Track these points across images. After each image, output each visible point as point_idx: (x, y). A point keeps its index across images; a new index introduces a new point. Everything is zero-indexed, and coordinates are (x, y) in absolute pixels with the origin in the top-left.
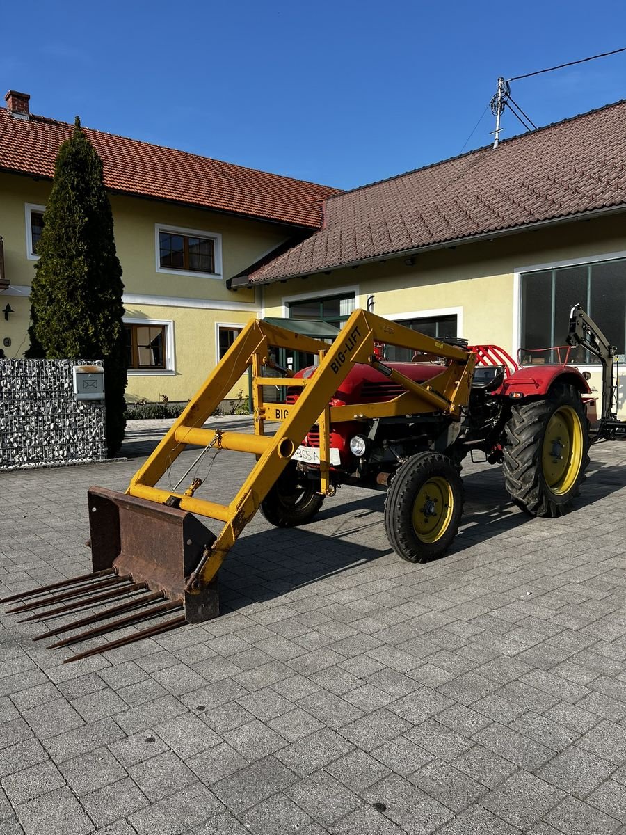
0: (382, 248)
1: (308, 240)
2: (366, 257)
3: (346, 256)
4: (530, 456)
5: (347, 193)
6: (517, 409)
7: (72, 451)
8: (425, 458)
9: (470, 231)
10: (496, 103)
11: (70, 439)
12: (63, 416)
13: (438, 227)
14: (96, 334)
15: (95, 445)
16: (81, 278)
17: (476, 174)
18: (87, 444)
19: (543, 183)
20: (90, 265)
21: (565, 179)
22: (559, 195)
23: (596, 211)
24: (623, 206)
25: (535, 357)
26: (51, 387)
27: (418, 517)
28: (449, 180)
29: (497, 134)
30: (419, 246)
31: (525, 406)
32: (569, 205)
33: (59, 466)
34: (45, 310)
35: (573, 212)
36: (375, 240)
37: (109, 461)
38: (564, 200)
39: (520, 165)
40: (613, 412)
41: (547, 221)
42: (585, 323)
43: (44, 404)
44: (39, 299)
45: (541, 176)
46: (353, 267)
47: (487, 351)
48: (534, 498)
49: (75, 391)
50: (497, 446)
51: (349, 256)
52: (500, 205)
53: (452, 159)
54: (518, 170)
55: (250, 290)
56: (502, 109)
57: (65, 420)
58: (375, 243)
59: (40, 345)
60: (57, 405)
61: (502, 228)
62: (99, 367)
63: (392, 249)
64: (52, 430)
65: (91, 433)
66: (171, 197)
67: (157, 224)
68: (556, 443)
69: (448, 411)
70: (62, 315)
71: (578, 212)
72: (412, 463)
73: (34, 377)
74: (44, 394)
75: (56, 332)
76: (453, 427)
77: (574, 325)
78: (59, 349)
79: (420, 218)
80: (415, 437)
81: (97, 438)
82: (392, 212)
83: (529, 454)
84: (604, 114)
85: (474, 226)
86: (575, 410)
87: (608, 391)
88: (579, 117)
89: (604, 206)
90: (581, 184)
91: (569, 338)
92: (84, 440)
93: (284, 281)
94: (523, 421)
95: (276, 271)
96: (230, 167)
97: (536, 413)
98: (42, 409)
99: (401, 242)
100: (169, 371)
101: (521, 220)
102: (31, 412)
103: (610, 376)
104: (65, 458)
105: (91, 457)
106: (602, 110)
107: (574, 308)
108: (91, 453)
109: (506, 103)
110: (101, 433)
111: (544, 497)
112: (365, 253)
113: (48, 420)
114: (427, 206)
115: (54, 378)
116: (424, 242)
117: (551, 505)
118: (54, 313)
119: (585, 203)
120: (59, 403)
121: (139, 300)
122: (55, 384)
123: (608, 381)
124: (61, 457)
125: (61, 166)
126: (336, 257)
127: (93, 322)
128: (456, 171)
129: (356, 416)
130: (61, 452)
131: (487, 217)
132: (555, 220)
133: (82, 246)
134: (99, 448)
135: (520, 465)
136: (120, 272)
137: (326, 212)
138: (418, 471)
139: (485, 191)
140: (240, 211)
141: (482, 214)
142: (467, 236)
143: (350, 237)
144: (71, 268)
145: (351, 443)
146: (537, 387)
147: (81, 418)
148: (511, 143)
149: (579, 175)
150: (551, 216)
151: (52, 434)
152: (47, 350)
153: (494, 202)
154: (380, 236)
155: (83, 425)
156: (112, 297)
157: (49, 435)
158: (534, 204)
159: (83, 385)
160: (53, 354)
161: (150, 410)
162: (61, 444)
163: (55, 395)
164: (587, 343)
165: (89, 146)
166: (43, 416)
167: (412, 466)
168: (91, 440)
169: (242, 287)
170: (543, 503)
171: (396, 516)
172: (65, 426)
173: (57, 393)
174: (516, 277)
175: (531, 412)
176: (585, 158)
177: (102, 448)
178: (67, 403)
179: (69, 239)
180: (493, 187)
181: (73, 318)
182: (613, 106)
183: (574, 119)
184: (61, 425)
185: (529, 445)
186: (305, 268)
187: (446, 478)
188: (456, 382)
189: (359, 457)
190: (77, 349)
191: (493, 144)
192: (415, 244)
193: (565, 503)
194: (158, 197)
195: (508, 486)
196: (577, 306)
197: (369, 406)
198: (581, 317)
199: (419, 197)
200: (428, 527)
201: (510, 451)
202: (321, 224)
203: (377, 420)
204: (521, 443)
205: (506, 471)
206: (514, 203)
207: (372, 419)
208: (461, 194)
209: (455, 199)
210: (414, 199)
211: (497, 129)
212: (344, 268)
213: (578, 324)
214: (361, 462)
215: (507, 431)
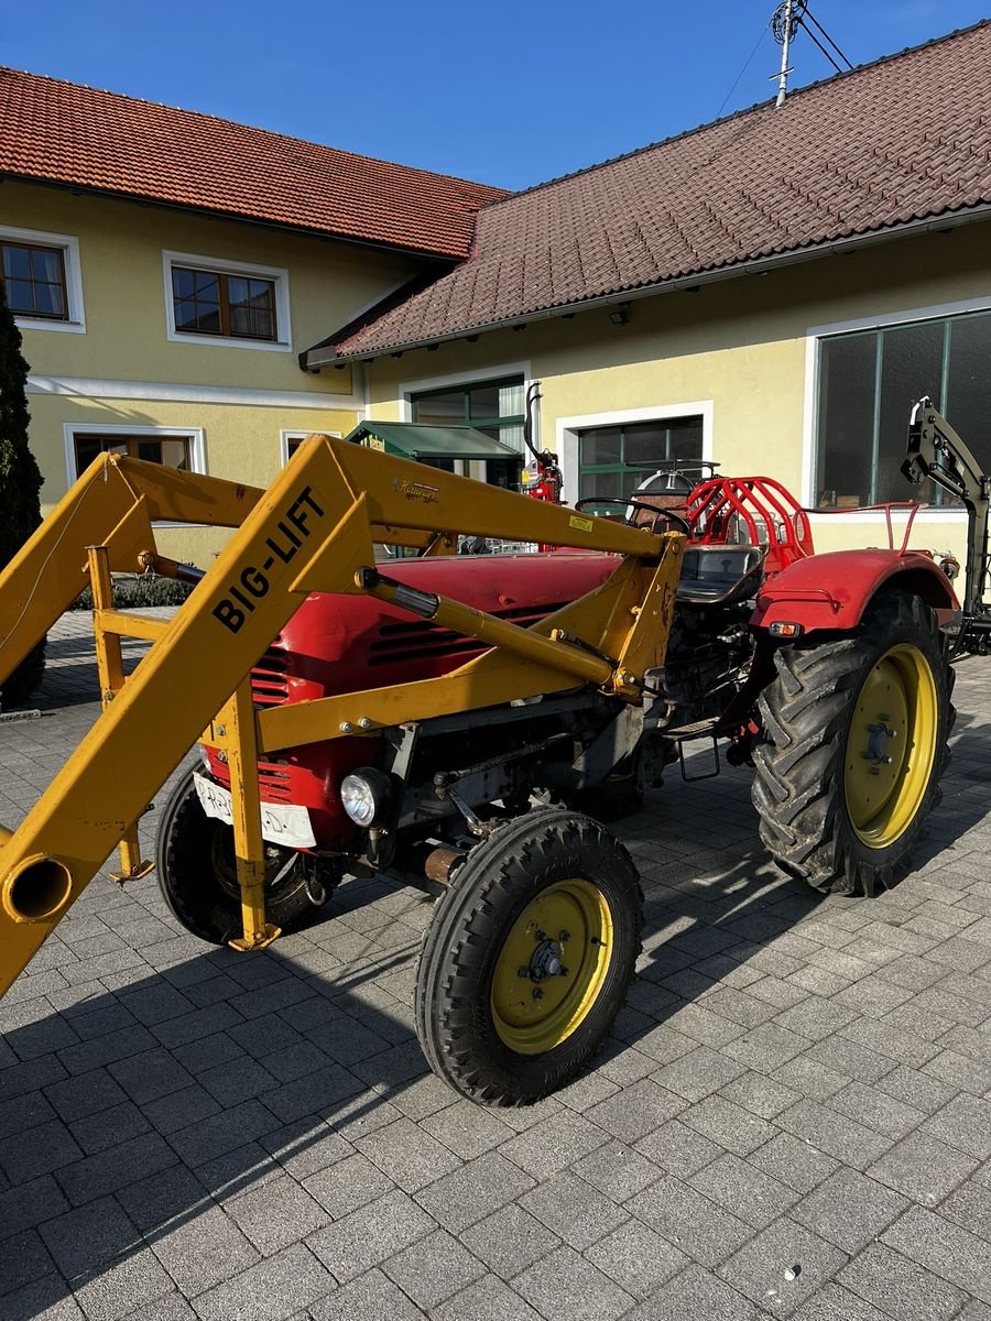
0: (566, 290)
1: (444, 279)
2: (537, 309)
3: (505, 306)
4: (816, 774)
5: (518, 195)
6: (788, 660)
8: (528, 840)
9: (725, 256)
10: (781, 21)
13: (668, 250)
17: (743, 153)
19: (863, 164)
21: (907, 153)
22: (894, 183)
23: (965, 211)
25: (842, 495)
27: (511, 990)
28: (694, 166)
29: (783, 79)
30: (631, 287)
31: (806, 653)
32: (913, 201)
35: (920, 215)
36: (557, 278)
38: (904, 191)
39: (822, 133)
40: (984, 602)
41: (870, 234)
42: (939, 434)
45: (862, 150)
46: (517, 328)
47: (751, 488)
48: (824, 864)
50: (746, 727)
51: (508, 308)
52: (782, 206)
53: (703, 129)
54: (818, 142)
55: (341, 371)
56: (792, 32)
58: (555, 282)
61: (785, 249)
63: (585, 293)
66: (199, 202)
67: (165, 252)
68: (880, 729)
69: (610, 687)
71: (930, 213)
76: (629, 718)
77: (917, 439)
79: (639, 235)
80: (532, 748)
82: (592, 225)
83: (815, 767)
84: (977, 36)
85: (733, 247)
86: (923, 652)
87: (977, 563)
88: (932, 43)
89: (980, 202)
90: (937, 162)
91: (907, 465)
93: (398, 354)
94: (802, 689)
95: (384, 336)
96: (313, 149)
97: (831, 671)
99: (602, 280)
101: (821, 233)
103: (983, 534)
106: (974, 29)
107: (918, 405)
109: (800, 20)
111: (847, 862)
112: (537, 301)
114: (653, 213)
116: (640, 279)
117: (862, 873)
119: (943, 197)
121: (139, 393)
123: (978, 542)
126: (486, 310)
128: (709, 149)
129: (343, 726)
131: (757, 230)
132: (886, 230)
135: (793, 793)
137: (481, 230)
138: (506, 881)
139: (757, 182)
140: (318, 226)
141: (749, 223)
142: (720, 267)
143: (514, 272)
145: (343, 793)
146: (836, 611)
148: (808, 96)
149: (932, 145)
150: (877, 224)
153: (772, 201)
154: (566, 270)
158: (847, 201)
161: (162, 589)
164: (939, 472)
167: (488, 867)
169: (326, 365)
170: (844, 874)
171: (441, 1013)
174: (810, 344)
175: (821, 667)
176: (943, 114)
180: (771, 175)
183: (923, 48)
185: (813, 749)
186: (432, 330)
187: (590, 880)
188: (634, 610)
189: (367, 829)
191: (776, 97)
192: (624, 282)
193: (893, 864)
194: (162, 199)
195: (764, 835)
196: (923, 400)
197: (386, 695)
198: (930, 422)
199: (640, 197)
200: (542, 1008)
201: (769, 757)
202: (469, 250)
203: (410, 729)
204: (796, 742)
205: (760, 804)
206: (809, 200)
207: (396, 727)
208: (715, 189)
209: (702, 199)
210: (630, 202)
211: (784, 69)
212: (497, 330)
213: (925, 436)
214: (372, 835)
215: (764, 710)
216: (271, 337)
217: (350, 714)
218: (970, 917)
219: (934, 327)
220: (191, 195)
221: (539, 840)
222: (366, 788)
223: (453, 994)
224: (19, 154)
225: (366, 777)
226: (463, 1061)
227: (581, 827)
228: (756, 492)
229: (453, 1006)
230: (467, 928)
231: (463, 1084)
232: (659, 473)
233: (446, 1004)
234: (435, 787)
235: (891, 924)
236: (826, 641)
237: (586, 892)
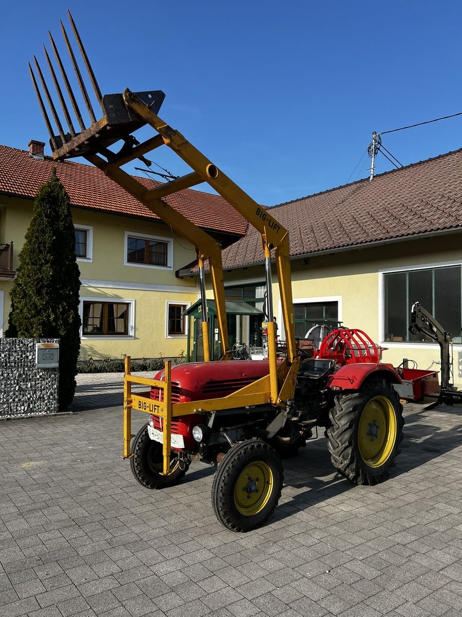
1: (235, 243)
3: (259, 256)
6: (338, 400)
7: (31, 407)
8: (246, 447)
9: (344, 243)
10: (371, 149)
11: (30, 398)
12: (26, 380)
13: (323, 238)
14: (55, 319)
15: (49, 402)
16: (47, 279)
17: (355, 199)
18: (44, 401)
19: (399, 209)
20: (55, 270)
21: (415, 206)
22: (409, 218)
23: (433, 232)
24: (459, 228)
25: (395, 335)
26: (18, 359)
27: (240, 495)
28: (336, 203)
29: (372, 170)
30: (308, 252)
31: (344, 397)
32: (415, 226)
33: (19, 419)
34: (20, 302)
35: (416, 232)
37: (59, 415)
38: (412, 222)
39: (385, 194)
40: (449, 383)
41: (398, 238)
42: (424, 316)
43: (12, 371)
44: (16, 294)
45: (399, 203)
46: (263, 266)
48: (352, 471)
49: (36, 362)
51: (260, 258)
52: (367, 224)
53: (341, 187)
54: (383, 198)
55: (192, 278)
56: (376, 153)
57: (27, 383)
59: (15, 327)
60: (22, 372)
61: (366, 242)
62: (56, 345)
64: (17, 391)
65: (47, 393)
67: (126, 232)
68: (373, 425)
69: (276, 404)
70: (31, 306)
71: (420, 232)
72: (234, 452)
73: (6, 351)
74: (13, 364)
75: (26, 318)
76: (283, 415)
77: (415, 318)
78: (27, 330)
79: (312, 231)
81: (51, 397)
82: (295, 225)
83: (347, 436)
84: (448, 158)
85: (348, 239)
87: (446, 367)
88: (431, 160)
89: (438, 229)
90: (425, 211)
91: (411, 327)
92: (41, 398)
94: (342, 409)
97: (352, 404)
98: (11, 375)
99: (297, 249)
100: (130, 336)
101: (380, 236)
102: (2, 377)
103: (447, 355)
104: (25, 412)
105: (46, 411)
106: (447, 155)
107: (414, 305)
108: (46, 408)
109: (379, 149)
110: (55, 393)
111: (361, 471)
113: (15, 383)
114: (318, 222)
115: (22, 352)
116: (312, 249)
117: (368, 476)
118: (26, 305)
119: (426, 226)
120: (24, 370)
122: (22, 357)
123: (446, 359)
124: (23, 411)
125: (39, 201)
126: (251, 258)
127: (54, 311)
128: (342, 196)
129: (195, 410)
130: (23, 407)
131: (357, 233)
132: (404, 237)
133: (50, 257)
134: (52, 404)
135: (340, 445)
136: (78, 273)
138: (239, 459)
139: (359, 212)
141: (354, 230)
142: (342, 247)
144: (40, 272)
145: (193, 432)
146: (352, 383)
147: (40, 382)
148: (382, 177)
149: (424, 204)
150: (401, 235)
151: (17, 393)
152: (19, 331)
153: (364, 221)
155: (41, 387)
156: (70, 293)
157: (14, 394)
158: (391, 224)
159: (42, 359)
160: (23, 334)
161: (113, 365)
162: (23, 402)
163: (21, 365)
164: (425, 330)
165: (61, 187)
166: (11, 380)
167: (234, 455)
168: (46, 398)
169: (186, 276)
170: (360, 475)
171: (219, 498)
172: (27, 387)
173: (23, 363)
174: (380, 276)
175: (348, 402)
176: (430, 191)
177: (54, 404)
178: (30, 371)
179: (40, 252)
180: (365, 210)
181: (39, 308)
182: (455, 152)
183: (427, 161)
184: (24, 387)
185: (346, 430)
186: (231, 264)
187: (266, 462)
188: (284, 380)
189: (200, 443)
190: (40, 330)
191: (370, 177)
192: (305, 250)
193: (380, 474)
194: (127, 214)
195: (333, 461)
196: (416, 303)
197: (207, 402)
198: (420, 311)
199: (314, 214)
200: (250, 502)
201: (332, 433)
202: (246, 231)
203: (214, 413)
204: (340, 427)
205: (330, 449)
206: (377, 223)
207: (209, 412)
208: (343, 214)
209: (338, 218)
210: (310, 216)
211: (372, 167)
212: (256, 266)
213: (418, 317)
214: (201, 445)
215: (331, 416)
216: (164, 264)
217: (196, 407)
218: (404, 493)
219: (428, 272)
220: (138, 212)
221: (249, 447)
222: (200, 430)
223: (223, 491)
224: (75, 197)
225: (200, 427)
226: (225, 513)
227: (262, 445)
228: (354, 336)
229: (223, 495)
230: (227, 472)
231: (225, 521)
232: (317, 325)
233: (220, 494)
234: (220, 432)
235: (376, 493)
236: (351, 393)
237: (264, 466)
